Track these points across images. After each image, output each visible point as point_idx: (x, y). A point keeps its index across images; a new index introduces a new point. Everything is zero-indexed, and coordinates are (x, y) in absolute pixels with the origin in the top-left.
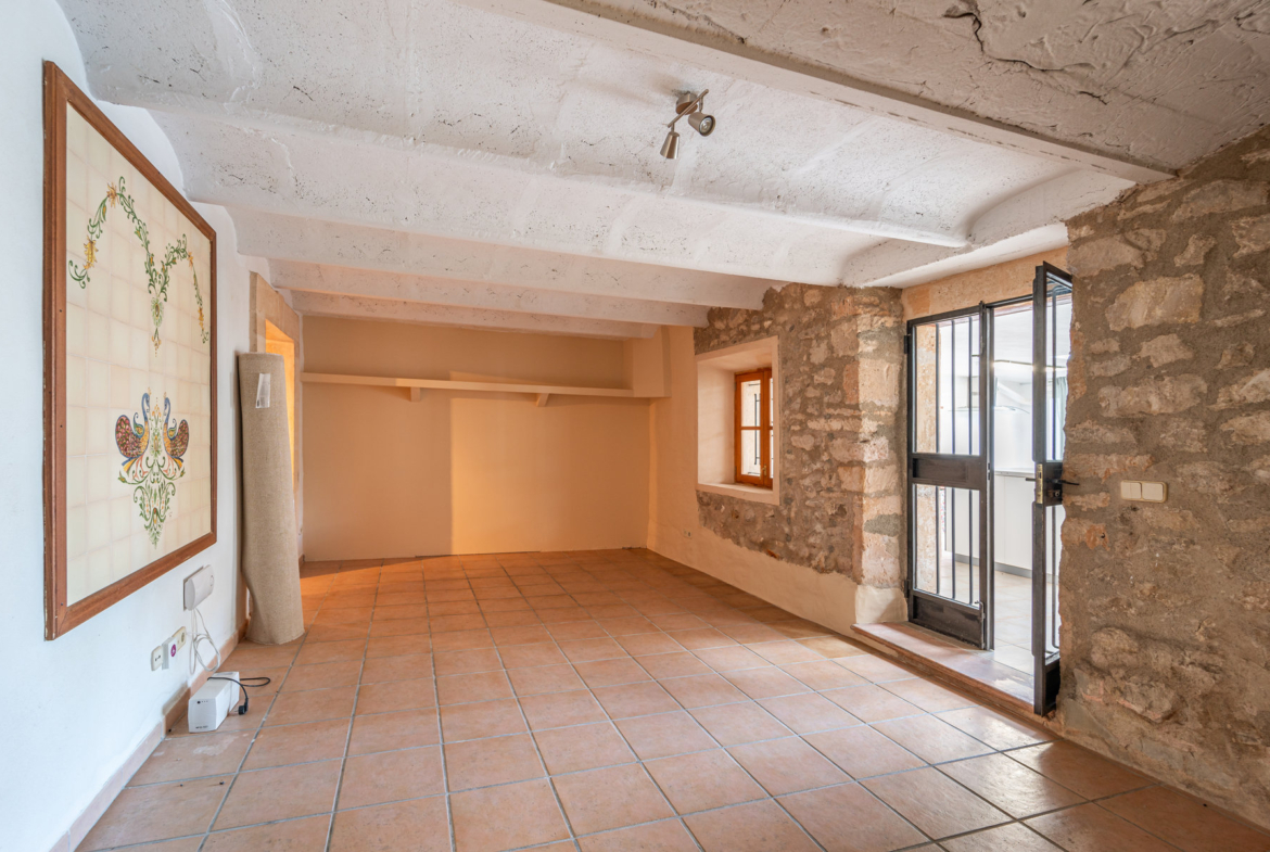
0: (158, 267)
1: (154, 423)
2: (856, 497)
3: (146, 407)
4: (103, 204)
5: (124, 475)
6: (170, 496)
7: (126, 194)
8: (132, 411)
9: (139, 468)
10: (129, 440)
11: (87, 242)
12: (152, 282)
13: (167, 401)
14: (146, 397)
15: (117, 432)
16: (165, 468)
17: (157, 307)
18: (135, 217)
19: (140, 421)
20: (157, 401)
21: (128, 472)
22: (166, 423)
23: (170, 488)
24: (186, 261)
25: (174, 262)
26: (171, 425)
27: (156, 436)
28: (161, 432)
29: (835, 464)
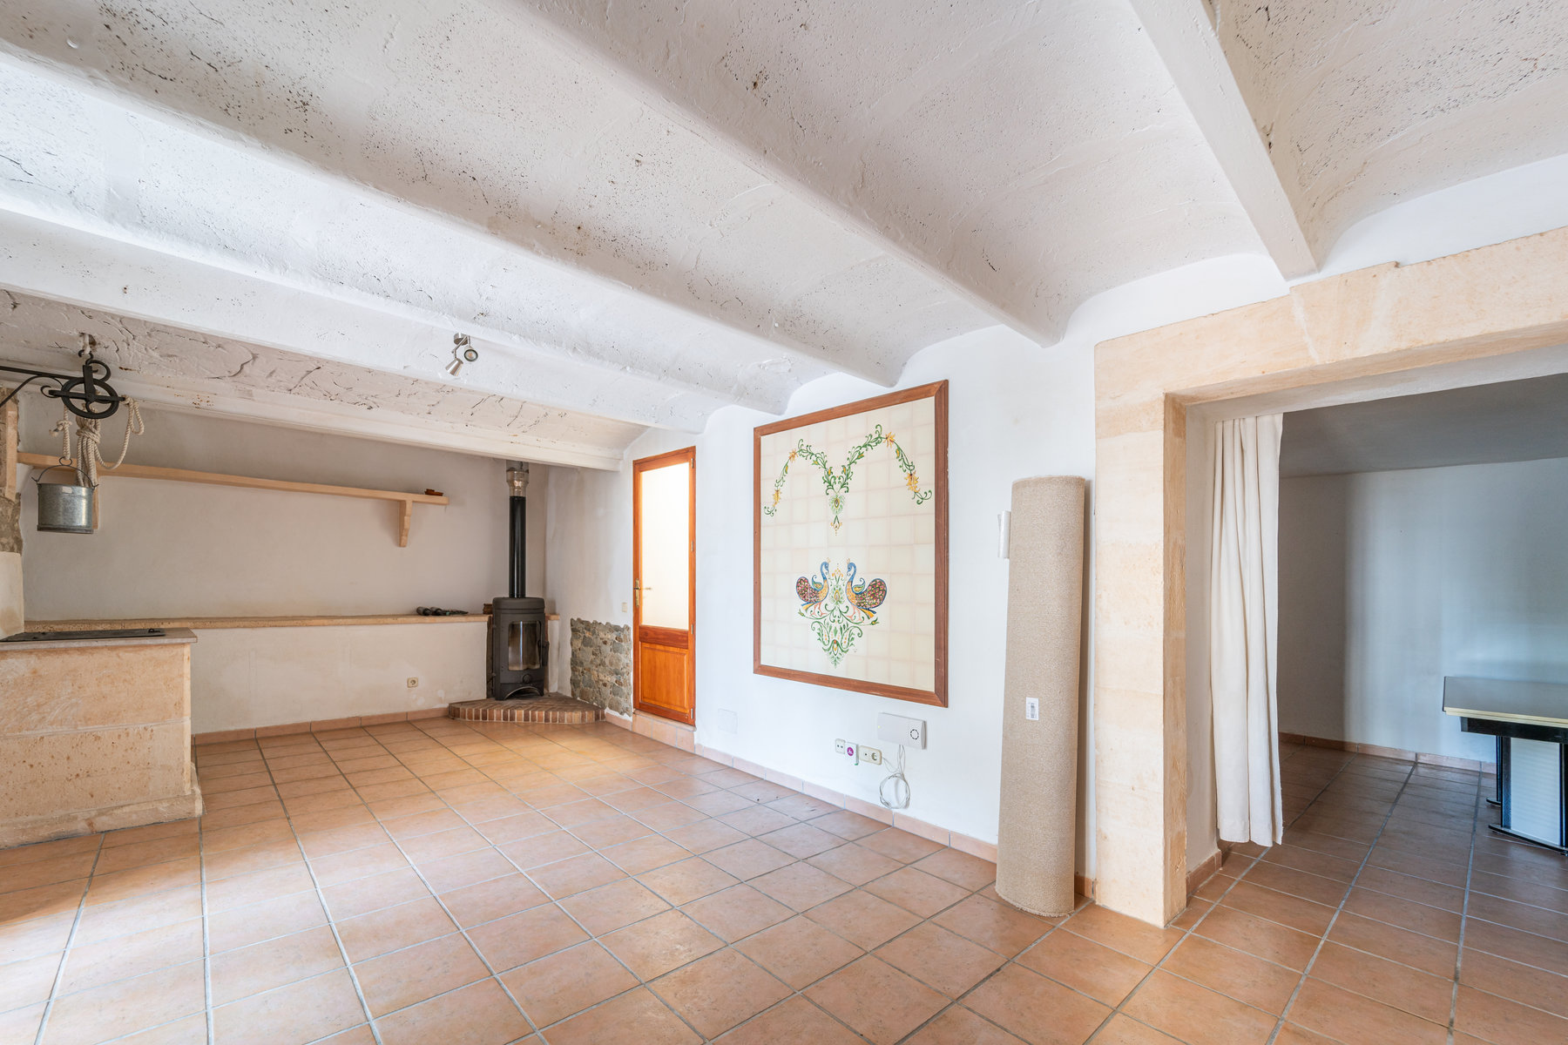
0: (837, 472)
1: (834, 582)
3: (824, 570)
4: (786, 466)
5: (803, 611)
6: (856, 637)
7: (804, 448)
8: (812, 573)
9: (817, 610)
10: (808, 592)
11: (774, 492)
12: (830, 486)
13: (851, 566)
14: (826, 565)
15: (798, 586)
16: (850, 613)
17: (837, 501)
18: (813, 454)
19: (819, 579)
20: (838, 565)
21: (806, 610)
22: (851, 581)
23: (856, 631)
24: (883, 445)
25: (861, 456)
26: (856, 582)
27: (837, 591)
28: (844, 588)
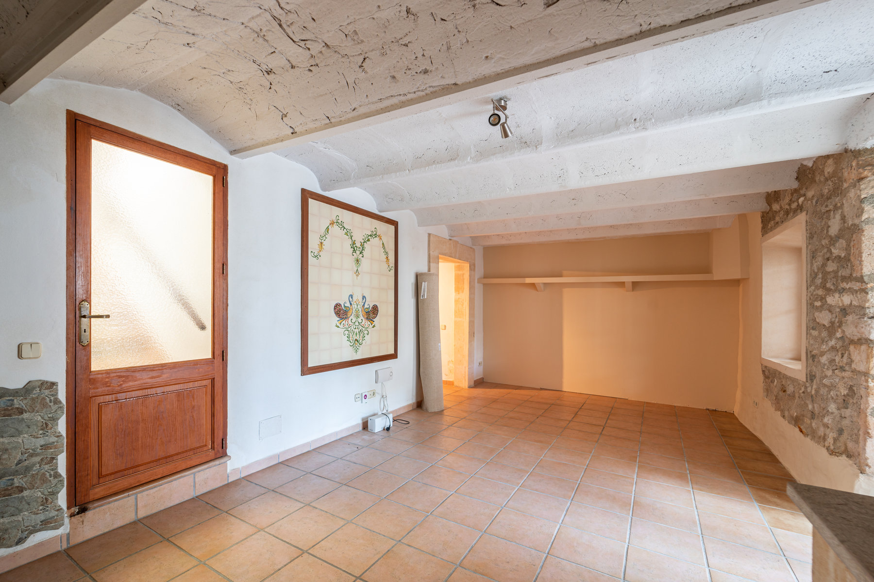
0: (358, 244)
1: (356, 306)
2: (863, 378)
3: (351, 299)
4: (328, 228)
5: (338, 325)
6: (366, 335)
7: (339, 221)
8: (344, 301)
9: (347, 323)
10: (341, 312)
11: (319, 243)
12: (354, 251)
13: (364, 297)
14: (351, 296)
15: (335, 309)
16: (363, 323)
17: (357, 261)
18: (345, 228)
19: (348, 305)
20: (358, 297)
21: (340, 324)
22: (364, 306)
23: (366, 332)
24: (377, 239)
25: (368, 240)
26: (366, 306)
27: (357, 311)
28: (360, 309)
29: (847, 341)
